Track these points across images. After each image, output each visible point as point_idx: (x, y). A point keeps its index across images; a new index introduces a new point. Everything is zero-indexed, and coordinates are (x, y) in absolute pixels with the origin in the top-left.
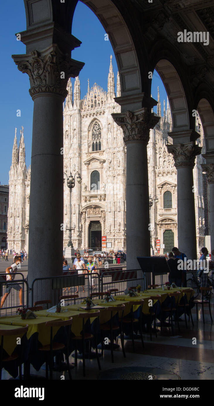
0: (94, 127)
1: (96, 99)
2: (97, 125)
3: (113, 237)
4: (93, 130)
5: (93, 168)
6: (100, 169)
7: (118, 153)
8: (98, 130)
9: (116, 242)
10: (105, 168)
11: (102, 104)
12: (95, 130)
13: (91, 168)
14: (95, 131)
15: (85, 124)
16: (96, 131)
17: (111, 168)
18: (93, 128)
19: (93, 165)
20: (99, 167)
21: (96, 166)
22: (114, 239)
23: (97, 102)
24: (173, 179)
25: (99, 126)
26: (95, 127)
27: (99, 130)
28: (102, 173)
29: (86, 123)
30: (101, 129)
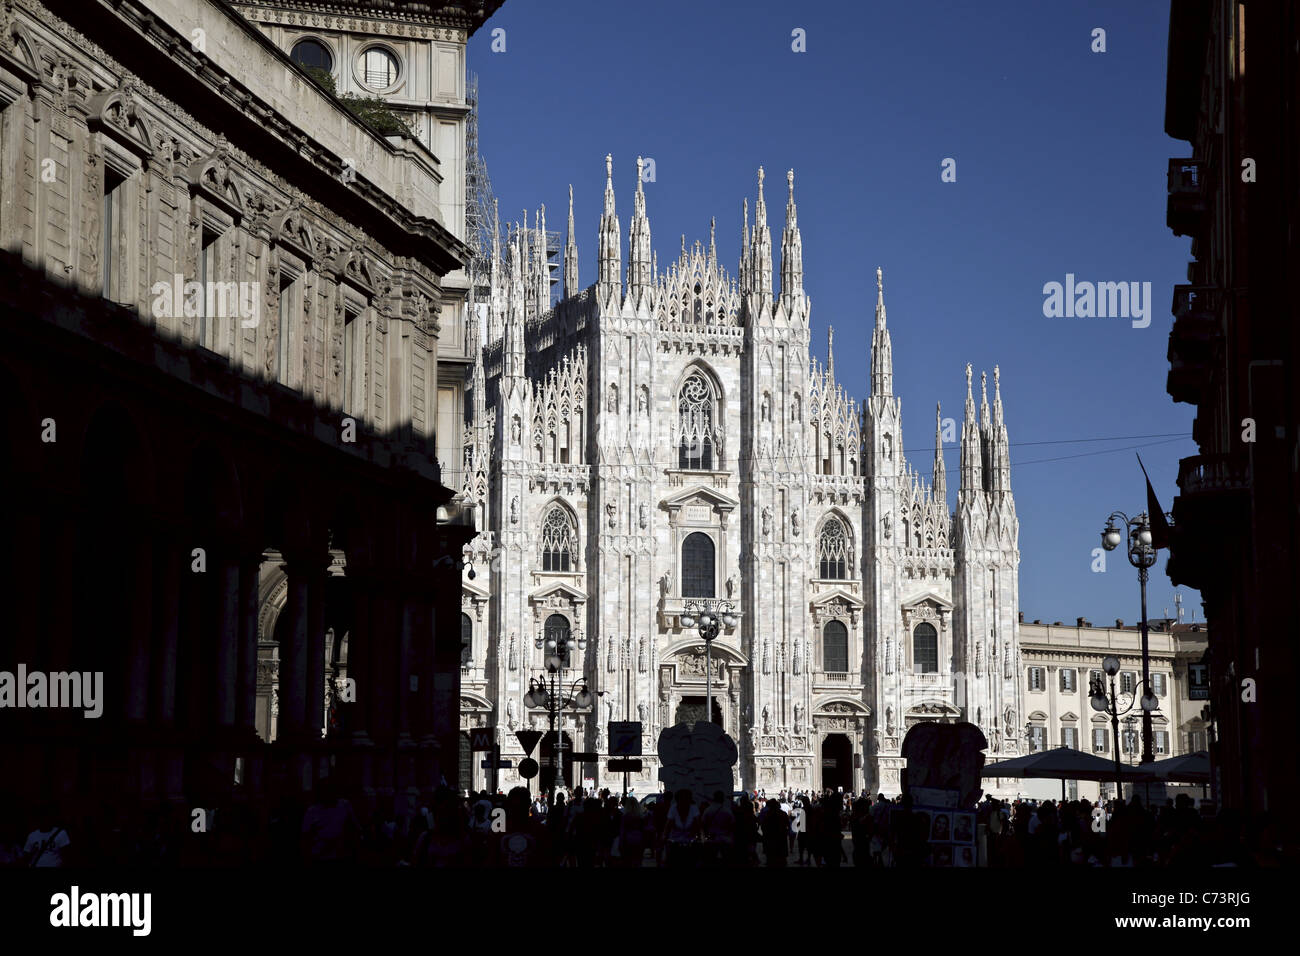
0: (687, 385)
1: (700, 296)
2: (696, 380)
3: (781, 753)
4: (681, 397)
5: (691, 524)
6: (717, 531)
7: (795, 492)
8: (700, 398)
9: (789, 766)
10: (732, 530)
11: (721, 317)
12: (689, 396)
13: (684, 522)
14: (689, 402)
15: (664, 372)
16: (692, 400)
17: (770, 536)
18: (684, 389)
19: (692, 513)
20: (713, 523)
21: (702, 519)
22: (784, 757)
23: (705, 309)
24: (940, 591)
25: (703, 388)
26: (691, 388)
27: (703, 401)
28: (724, 542)
29: (665, 368)
30: (710, 398)
